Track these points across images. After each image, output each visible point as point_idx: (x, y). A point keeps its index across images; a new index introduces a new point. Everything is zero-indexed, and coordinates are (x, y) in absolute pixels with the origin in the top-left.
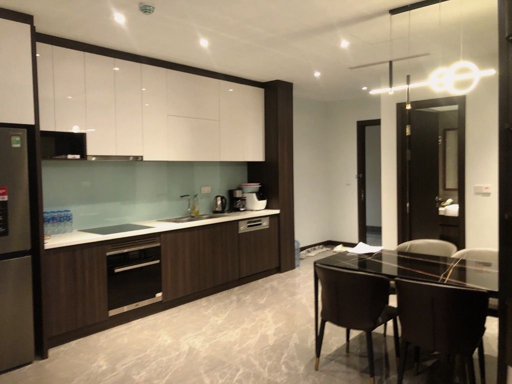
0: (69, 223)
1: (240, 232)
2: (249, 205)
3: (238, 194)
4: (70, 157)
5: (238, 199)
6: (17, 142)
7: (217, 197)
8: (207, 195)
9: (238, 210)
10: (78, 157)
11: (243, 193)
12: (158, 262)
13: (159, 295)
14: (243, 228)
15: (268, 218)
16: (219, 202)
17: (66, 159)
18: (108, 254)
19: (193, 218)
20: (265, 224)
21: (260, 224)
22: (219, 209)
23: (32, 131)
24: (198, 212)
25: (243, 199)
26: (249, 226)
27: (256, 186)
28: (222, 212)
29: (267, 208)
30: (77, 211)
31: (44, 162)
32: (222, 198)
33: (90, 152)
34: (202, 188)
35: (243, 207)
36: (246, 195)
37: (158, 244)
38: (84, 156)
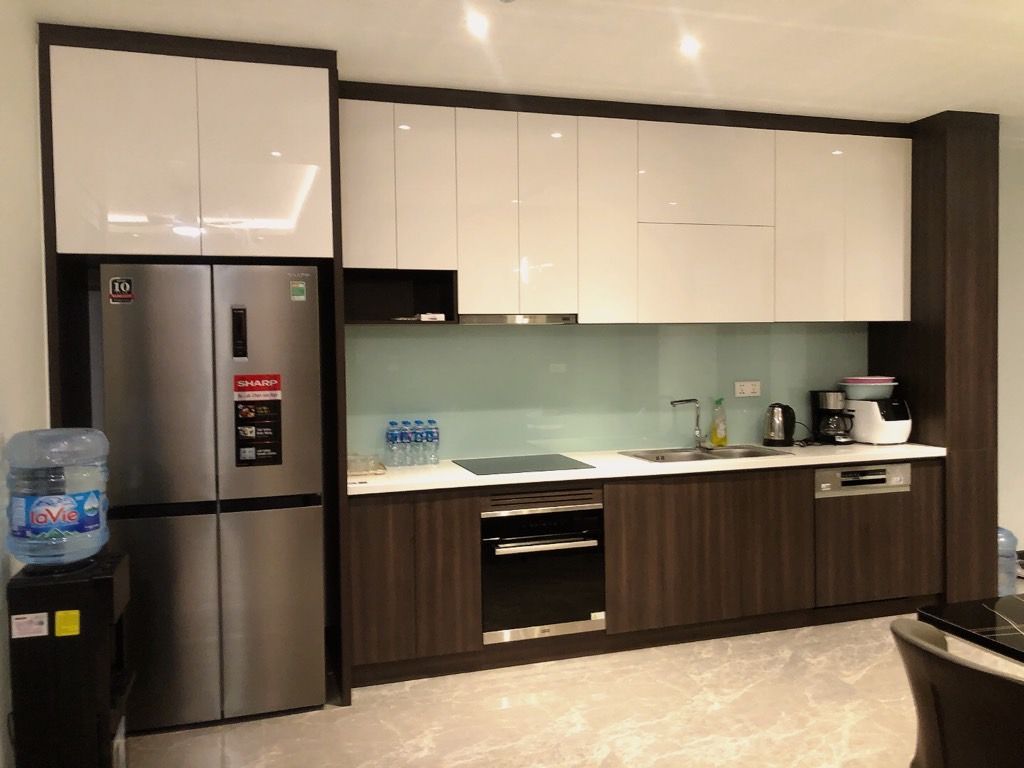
1: (818, 496)
2: (861, 430)
3: (834, 402)
4: (425, 317)
5: (833, 413)
6: (301, 292)
7: (773, 406)
8: (750, 401)
9: (830, 441)
10: (441, 317)
11: (847, 398)
12: (593, 543)
13: (599, 617)
14: (826, 489)
15: (908, 466)
16: (778, 419)
17: (419, 322)
18: (485, 515)
19: (704, 453)
20: (898, 481)
21: (883, 481)
22: (778, 435)
24: (725, 439)
25: (846, 416)
26: (845, 484)
27: (884, 384)
28: (788, 442)
29: (914, 438)
31: (349, 329)
32: (788, 412)
33: (463, 308)
34: (737, 384)
35: (847, 433)
36: (853, 405)
37: (599, 506)
38: (453, 316)
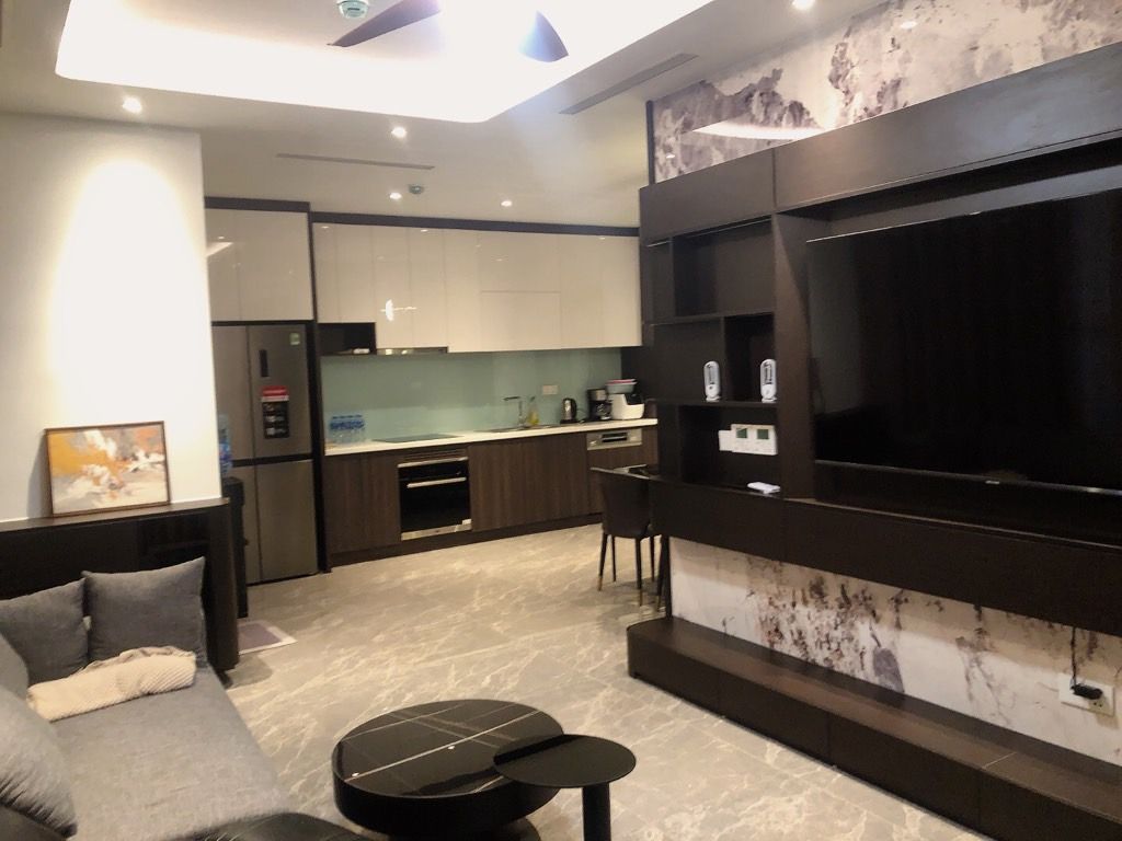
0: (360, 430)
1: (588, 449)
2: (615, 413)
3: (600, 396)
4: (357, 351)
5: (600, 403)
6: (296, 340)
7: (566, 399)
8: (552, 397)
9: (598, 419)
10: (366, 351)
11: (608, 394)
12: (463, 479)
13: (467, 522)
14: (593, 445)
15: (641, 430)
16: (568, 408)
17: (353, 354)
18: (400, 466)
20: (635, 439)
21: (625, 439)
22: (568, 418)
23: (310, 327)
24: (537, 421)
25: (607, 404)
26: (605, 441)
27: (629, 384)
28: (574, 421)
29: (646, 416)
30: (370, 417)
31: (323, 358)
32: (573, 403)
33: (380, 344)
34: (544, 388)
35: (608, 414)
36: (612, 397)
37: (464, 458)
38: (373, 350)
